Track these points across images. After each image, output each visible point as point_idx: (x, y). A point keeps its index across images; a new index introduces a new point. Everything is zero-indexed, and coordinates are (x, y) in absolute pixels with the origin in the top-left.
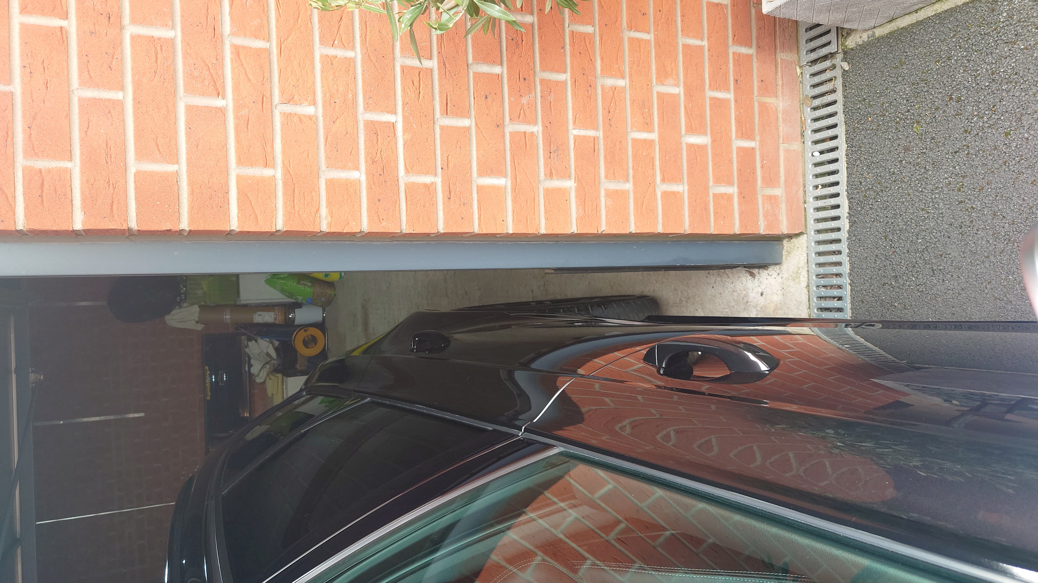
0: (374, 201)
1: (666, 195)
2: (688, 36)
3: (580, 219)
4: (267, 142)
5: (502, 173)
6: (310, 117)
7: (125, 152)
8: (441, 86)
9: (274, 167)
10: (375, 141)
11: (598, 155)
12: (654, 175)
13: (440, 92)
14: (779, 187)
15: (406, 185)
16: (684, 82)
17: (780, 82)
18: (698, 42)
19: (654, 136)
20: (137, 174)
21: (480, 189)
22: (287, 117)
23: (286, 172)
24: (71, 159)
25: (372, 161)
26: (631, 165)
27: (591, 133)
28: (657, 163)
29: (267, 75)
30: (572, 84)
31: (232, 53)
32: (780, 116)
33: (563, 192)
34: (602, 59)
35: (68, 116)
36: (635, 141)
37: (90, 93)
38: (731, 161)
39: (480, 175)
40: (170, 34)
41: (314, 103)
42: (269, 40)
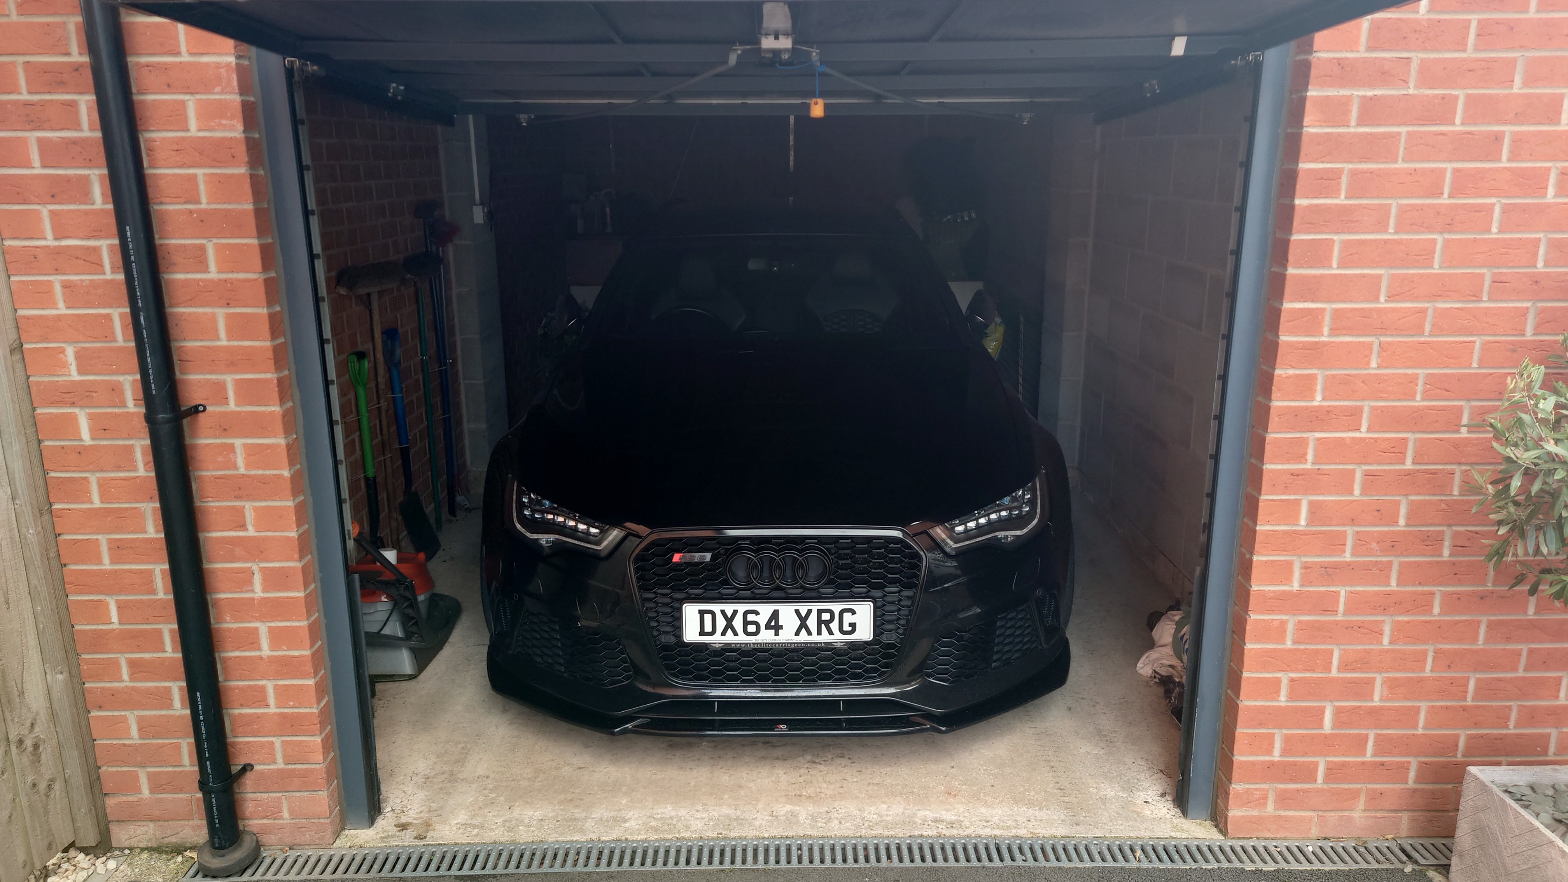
0: (1296, 412)
1: (1278, 681)
2: (1428, 712)
3: (1262, 594)
4: (1349, 331)
5: (1311, 522)
6: (1368, 363)
7: (1350, 233)
8: (1390, 471)
9: (1330, 335)
10: (1345, 414)
11: (1320, 614)
12: (1298, 671)
13: (1384, 470)
14: (1276, 809)
15: (1308, 438)
16: (1384, 706)
17: (1379, 815)
18: (1421, 723)
19: (1334, 673)
20: (1332, 240)
21: (1298, 502)
22: (1370, 345)
23: (1325, 344)
24: (1346, 198)
25: (1329, 411)
26: (1308, 647)
27: (1341, 608)
28: (1308, 675)
29: (1404, 333)
30: (1386, 591)
31: (1421, 307)
32: (1346, 813)
33: (1288, 580)
34: (1408, 622)
35: (1378, 197)
36: (1331, 652)
37: (1394, 211)
38: (1305, 754)
39: (1312, 504)
40: (1436, 266)
41: (1379, 367)
42: (1430, 335)
